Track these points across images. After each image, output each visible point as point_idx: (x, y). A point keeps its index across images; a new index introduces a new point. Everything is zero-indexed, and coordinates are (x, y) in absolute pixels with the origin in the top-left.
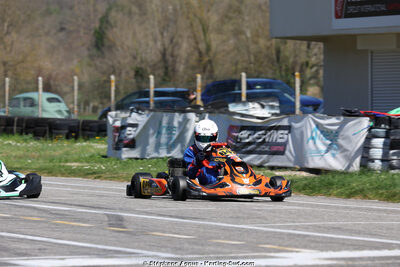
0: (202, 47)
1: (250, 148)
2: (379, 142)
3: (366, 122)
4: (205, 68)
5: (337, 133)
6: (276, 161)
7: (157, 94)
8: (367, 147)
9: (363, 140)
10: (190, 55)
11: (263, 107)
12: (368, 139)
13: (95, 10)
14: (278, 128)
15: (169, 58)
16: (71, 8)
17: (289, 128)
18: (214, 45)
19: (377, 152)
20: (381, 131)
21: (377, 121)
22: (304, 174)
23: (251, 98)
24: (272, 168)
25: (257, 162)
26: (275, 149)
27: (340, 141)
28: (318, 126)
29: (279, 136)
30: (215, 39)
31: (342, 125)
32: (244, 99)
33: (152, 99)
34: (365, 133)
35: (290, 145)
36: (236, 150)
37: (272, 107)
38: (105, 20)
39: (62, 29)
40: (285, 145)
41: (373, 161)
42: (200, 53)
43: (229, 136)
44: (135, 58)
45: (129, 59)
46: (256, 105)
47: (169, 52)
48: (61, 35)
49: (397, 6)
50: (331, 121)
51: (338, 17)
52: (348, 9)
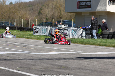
0: (60, 14)
2: (84, 33)
4: (60, 18)
7: (45, 23)
8: (82, 34)
10: (57, 16)
11: (65, 26)
13: (39, 6)
14: (65, 30)
15: (53, 16)
16: (34, 6)
18: (62, 14)
19: (84, 35)
20: (85, 31)
21: (84, 29)
23: (63, 24)
27: (77, 33)
28: (73, 29)
29: (65, 32)
31: (77, 30)
34: (82, 31)
37: (67, 26)
39: (32, 10)
41: (83, 37)
45: (45, 16)
46: (63, 25)
49: (89, 7)
50: (75, 29)
51: (78, 8)
52: (80, 7)
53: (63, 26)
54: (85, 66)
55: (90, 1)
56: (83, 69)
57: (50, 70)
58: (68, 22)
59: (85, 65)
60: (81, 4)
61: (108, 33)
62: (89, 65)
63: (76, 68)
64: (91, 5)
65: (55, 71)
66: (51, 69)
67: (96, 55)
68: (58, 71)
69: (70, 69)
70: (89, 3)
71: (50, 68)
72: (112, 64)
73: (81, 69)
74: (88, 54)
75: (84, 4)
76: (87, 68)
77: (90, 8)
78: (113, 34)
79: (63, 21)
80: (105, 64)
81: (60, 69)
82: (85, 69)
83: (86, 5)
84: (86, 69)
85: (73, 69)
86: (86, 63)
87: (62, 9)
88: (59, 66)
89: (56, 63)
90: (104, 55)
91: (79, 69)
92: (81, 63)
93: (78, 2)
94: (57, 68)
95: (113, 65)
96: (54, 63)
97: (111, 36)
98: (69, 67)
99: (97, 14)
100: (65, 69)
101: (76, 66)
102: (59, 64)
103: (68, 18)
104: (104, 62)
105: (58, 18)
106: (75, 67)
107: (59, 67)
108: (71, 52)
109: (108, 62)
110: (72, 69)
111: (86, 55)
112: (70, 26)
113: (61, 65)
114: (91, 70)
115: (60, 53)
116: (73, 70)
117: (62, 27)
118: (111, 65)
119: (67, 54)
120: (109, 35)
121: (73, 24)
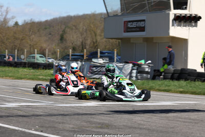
0: (94, 40)
1: (96, 73)
2: (135, 71)
3: (131, 65)
4: (95, 47)
5: (122, 68)
7: (72, 55)
8: (131, 73)
9: (130, 71)
10: (91, 43)
11: (103, 60)
12: (132, 70)
13: (61, 28)
15: (83, 44)
16: (53, 27)
18: (98, 40)
19: (134, 75)
20: (135, 68)
21: (134, 65)
23: (101, 57)
25: (98, 77)
27: (123, 71)
28: (117, 66)
30: (99, 38)
31: (124, 66)
32: (99, 57)
33: (70, 57)
34: (130, 69)
36: (92, 73)
37: (106, 60)
38: (64, 31)
39: (50, 34)
41: (132, 77)
42: (94, 43)
43: (90, 69)
44: (72, 44)
45: (71, 44)
46: (101, 59)
47: (84, 42)
48: (50, 36)
49: (142, 29)
50: (120, 65)
51: (125, 32)
52: (128, 30)
53: (101, 61)
54: (139, 124)
55: (144, 20)
56: (135, 128)
57: (87, 130)
58: (108, 53)
59: (139, 122)
60: (129, 25)
61: (172, 71)
62: (144, 121)
63: (126, 126)
64: (144, 27)
66: (87, 129)
67: (154, 106)
69: (116, 128)
70: (141, 24)
71: (86, 127)
72: (180, 120)
73: (133, 128)
74: (142, 104)
75: (134, 25)
77: (144, 31)
78: (179, 72)
79: (101, 53)
80: (168, 120)
81: (101, 128)
82: (138, 128)
83: (136, 27)
84: (141, 128)
85: (121, 129)
86: (140, 118)
87: (98, 32)
88: (99, 123)
89: (95, 120)
90: (167, 106)
91: (130, 127)
92: (133, 119)
93: (125, 22)
94: (97, 128)
95: (180, 121)
96: (92, 120)
97: (176, 75)
98: (115, 126)
99: (154, 41)
100: (109, 129)
101: (125, 124)
102: (98, 121)
103: (107, 47)
104: (167, 117)
105: (92, 47)
106: (123, 125)
107: (99, 126)
109: (174, 116)
111: (140, 106)
112: (111, 60)
113: (102, 122)
114: (149, 129)
116: (120, 130)
118: (178, 121)
119: (110, 104)
120: (173, 74)
121: (117, 56)
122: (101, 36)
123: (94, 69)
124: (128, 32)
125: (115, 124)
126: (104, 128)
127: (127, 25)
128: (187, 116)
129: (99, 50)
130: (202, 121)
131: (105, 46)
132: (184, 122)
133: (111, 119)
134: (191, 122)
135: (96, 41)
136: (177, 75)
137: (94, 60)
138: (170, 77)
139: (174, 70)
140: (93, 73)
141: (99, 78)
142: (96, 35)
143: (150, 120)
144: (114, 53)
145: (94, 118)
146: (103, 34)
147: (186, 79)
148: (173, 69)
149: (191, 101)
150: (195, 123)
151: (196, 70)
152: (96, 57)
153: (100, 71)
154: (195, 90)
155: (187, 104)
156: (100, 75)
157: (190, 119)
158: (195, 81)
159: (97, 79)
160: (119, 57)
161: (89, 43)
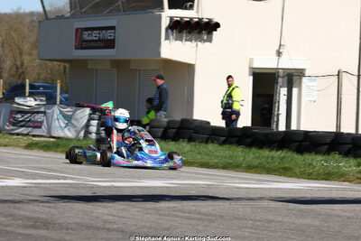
0: (18, 63)
2: (94, 123)
3: (88, 111)
5: (71, 116)
6: (36, 132)
8: (88, 125)
9: (86, 121)
10: (11, 68)
11: (36, 100)
12: (89, 120)
14: (38, 113)
17: (44, 113)
18: (26, 62)
19: (93, 129)
20: (96, 116)
21: (94, 110)
22: (52, 140)
23: (31, 95)
24: (34, 136)
25: (25, 132)
26: (36, 125)
27: (73, 122)
28: (61, 112)
29: (39, 117)
30: (26, 59)
31: (74, 112)
32: (27, 94)
34: (87, 117)
35: (45, 123)
36: (14, 125)
37: (41, 100)
40: (42, 122)
41: (91, 133)
42: (17, 68)
43: (11, 116)
46: (32, 99)
49: (110, 44)
50: (68, 110)
51: (76, 48)
52: (82, 44)
53: (31, 102)
54: (104, 221)
55: (113, 28)
56: (98, 228)
57: (7, 232)
58: (44, 87)
59: (105, 217)
60: (86, 36)
61: (165, 124)
62: (114, 216)
63: (80, 225)
64: (114, 39)
65: (21, 234)
66: (8, 229)
67: (131, 187)
68: (28, 235)
69: (62, 229)
70: (108, 35)
71: (4, 225)
72: (180, 214)
73: (94, 228)
74: (110, 184)
75: (95, 36)
76: (109, 226)
77: (113, 47)
78: (178, 125)
79: (32, 87)
80: (159, 215)
81: (34, 227)
82: (103, 229)
83: (99, 40)
84: (108, 229)
85: (72, 229)
86: (105, 211)
87: (26, 47)
88: (30, 219)
89: (22, 213)
90: (155, 188)
91: (88, 228)
92: (92, 212)
93: (77, 29)
94: (25, 227)
95: (181, 217)
96: (16, 211)
97: (172, 131)
98: (59, 224)
99: (132, 67)
100: (48, 229)
101: (78, 221)
102: (28, 214)
103: (43, 76)
104: (157, 210)
105: (13, 76)
106: (76, 223)
107: (30, 223)
108: (59, 179)
109: (169, 207)
110: (67, 229)
111: (105, 187)
112: (51, 100)
113: (36, 216)
114: (123, 232)
115: (28, 181)
116: (70, 231)
117: (29, 104)
118: (176, 216)
119: (50, 184)
120: (166, 129)
121: (61, 94)
122: (30, 54)
123: (19, 116)
124: (82, 48)
125: (60, 221)
126: (39, 229)
127: (82, 35)
128: (194, 208)
129: (27, 81)
130: (221, 217)
131: (39, 74)
132: (188, 218)
133: (53, 211)
134: (201, 219)
135: (22, 65)
136: (175, 130)
137: (18, 100)
138: (160, 134)
139: (168, 122)
140: (16, 123)
141: (27, 135)
142: (21, 54)
143: (124, 214)
144: (56, 87)
145: (19, 208)
146: (35, 52)
147: (190, 140)
148: (166, 120)
149: (200, 179)
150: (209, 220)
151: (208, 123)
152: (23, 95)
153: (30, 120)
154: (206, 159)
155: (194, 185)
156: (30, 129)
157: (199, 213)
158: (207, 142)
159: (23, 135)
160: (66, 95)
161: (8, 68)
